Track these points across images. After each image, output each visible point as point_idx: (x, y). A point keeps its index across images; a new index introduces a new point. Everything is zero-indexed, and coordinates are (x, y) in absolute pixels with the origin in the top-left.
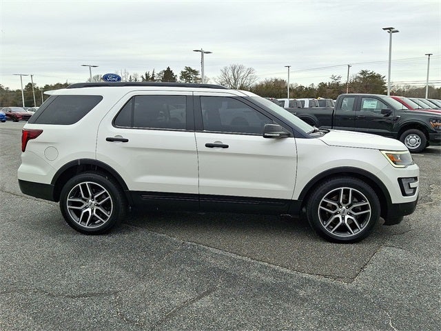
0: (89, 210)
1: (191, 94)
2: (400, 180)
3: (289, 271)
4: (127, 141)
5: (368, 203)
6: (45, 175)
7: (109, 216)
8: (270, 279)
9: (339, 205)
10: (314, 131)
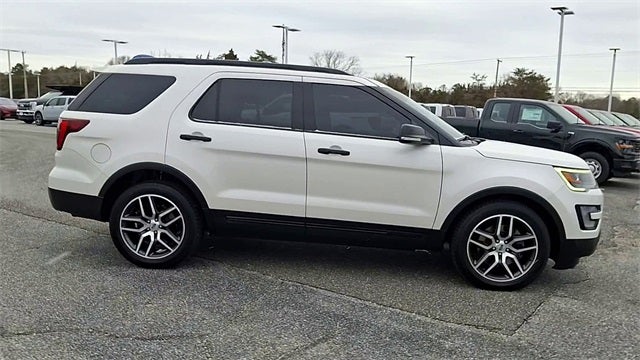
0: (151, 233)
1: (299, 79)
2: (578, 207)
3: (429, 320)
4: (209, 140)
5: (535, 237)
6: (91, 184)
7: (179, 244)
8: (404, 328)
9: (496, 238)
10: (465, 139)
